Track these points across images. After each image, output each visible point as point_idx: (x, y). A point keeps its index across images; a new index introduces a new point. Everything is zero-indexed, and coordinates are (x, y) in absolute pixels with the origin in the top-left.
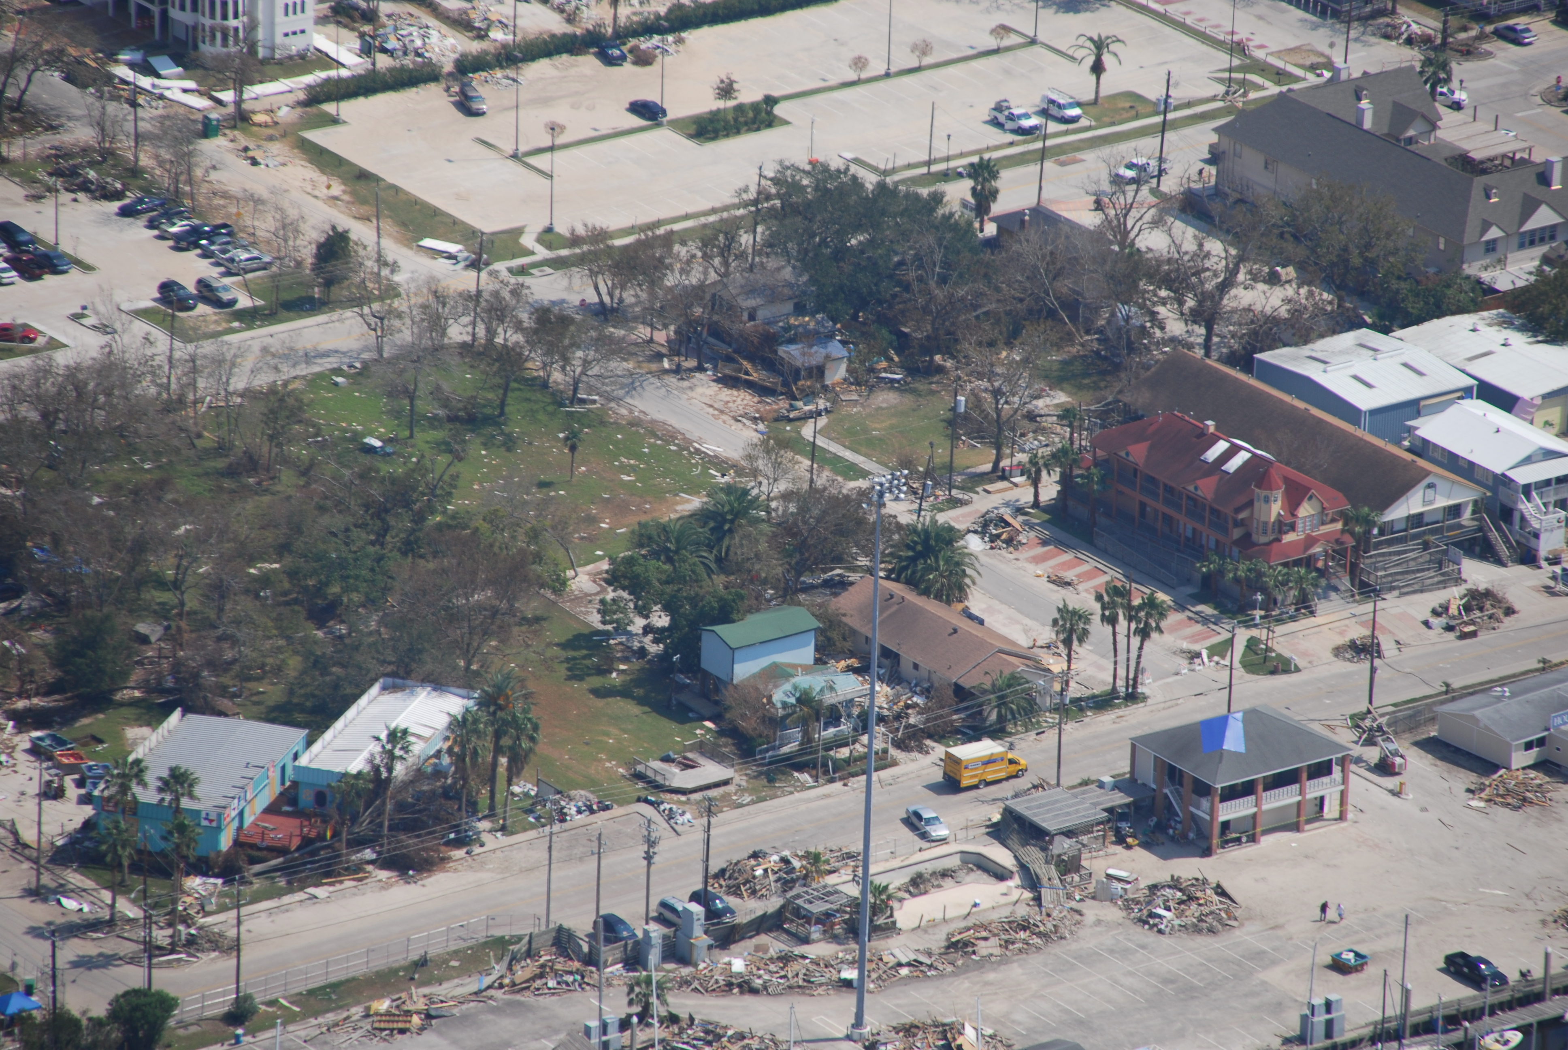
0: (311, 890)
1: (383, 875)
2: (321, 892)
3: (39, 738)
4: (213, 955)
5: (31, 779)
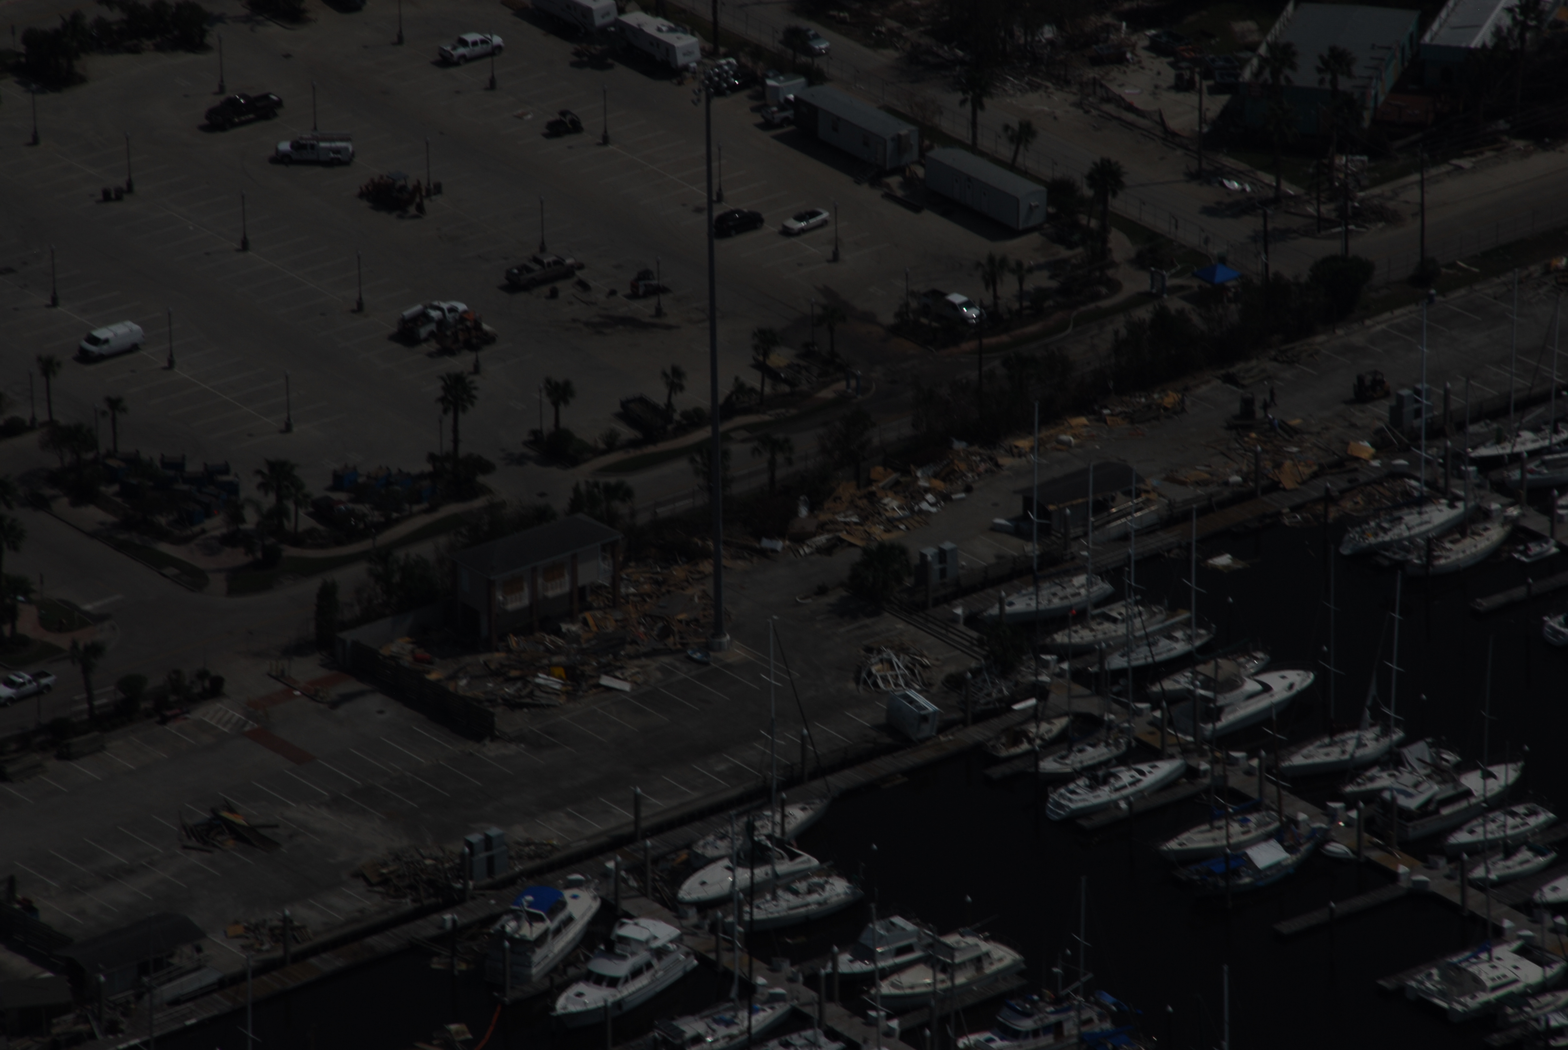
0: (1456, 162)
1: (1520, 144)
2: (1466, 163)
3: (1155, 36)
4: (1380, 225)
5: (1159, 73)
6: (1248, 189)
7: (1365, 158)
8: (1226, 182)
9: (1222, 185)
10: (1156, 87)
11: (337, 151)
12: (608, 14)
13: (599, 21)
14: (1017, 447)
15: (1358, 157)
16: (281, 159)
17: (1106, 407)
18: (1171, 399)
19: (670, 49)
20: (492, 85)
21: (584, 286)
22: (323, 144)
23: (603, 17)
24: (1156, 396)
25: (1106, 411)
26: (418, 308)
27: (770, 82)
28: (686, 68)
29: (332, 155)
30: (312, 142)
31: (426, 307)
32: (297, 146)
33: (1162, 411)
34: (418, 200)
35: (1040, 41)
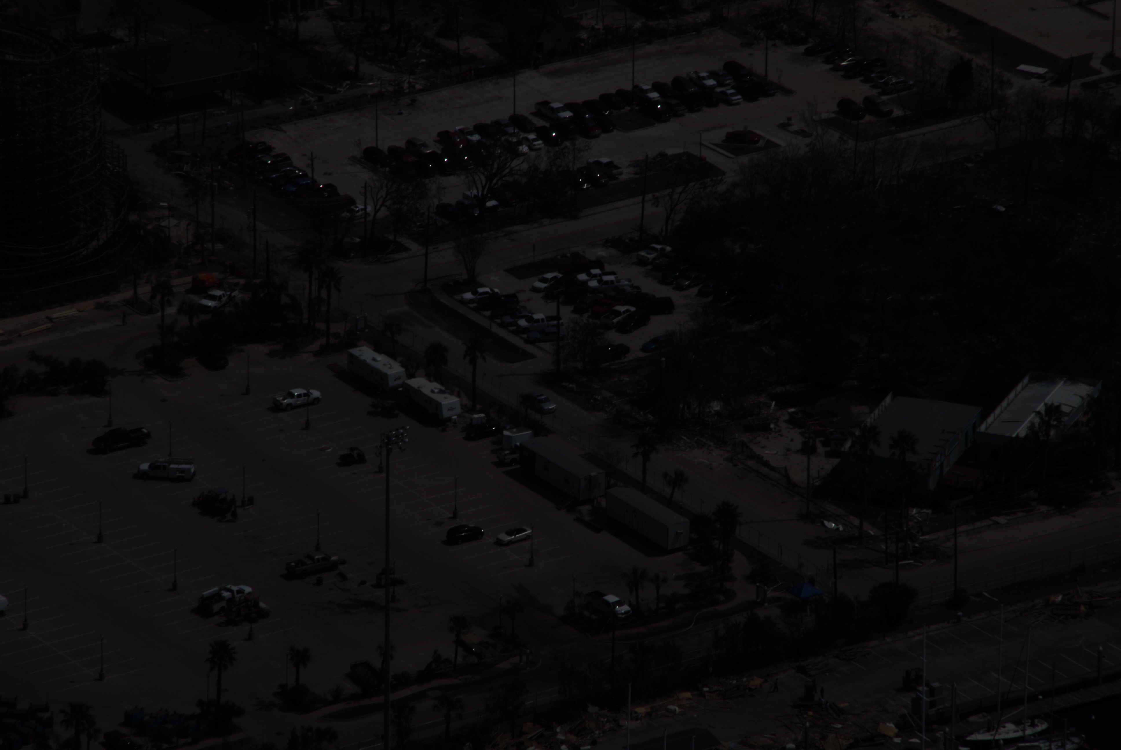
0: (995, 518)
1: (1044, 508)
2: (1002, 520)
3: (794, 413)
4: (933, 561)
5: (792, 440)
6: (841, 529)
7: (930, 511)
8: (826, 523)
9: (823, 524)
10: (788, 450)
11: (182, 471)
12: (399, 378)
13: (392, 383)
14: (636, 713)
15: (924, 510)
16: (141, 476)
17: (707, 686)
18: (756, 682)
19: (438, 405)
20: (307, 426)
21: (343, 577)
22: (172, 466)
23: (395, 380)
24: (744, 679)
25: (706, 689)
26: (215, 589)
27: (506, 433)
28: (449, 419)
29: (178, 474)
30: (164, 464)
31: (220, 590)
32: (154, 467)
33: (747, 691)
34: (233, 509)
35: (710, 412)
